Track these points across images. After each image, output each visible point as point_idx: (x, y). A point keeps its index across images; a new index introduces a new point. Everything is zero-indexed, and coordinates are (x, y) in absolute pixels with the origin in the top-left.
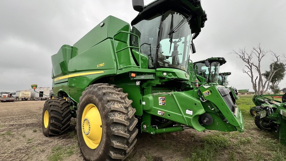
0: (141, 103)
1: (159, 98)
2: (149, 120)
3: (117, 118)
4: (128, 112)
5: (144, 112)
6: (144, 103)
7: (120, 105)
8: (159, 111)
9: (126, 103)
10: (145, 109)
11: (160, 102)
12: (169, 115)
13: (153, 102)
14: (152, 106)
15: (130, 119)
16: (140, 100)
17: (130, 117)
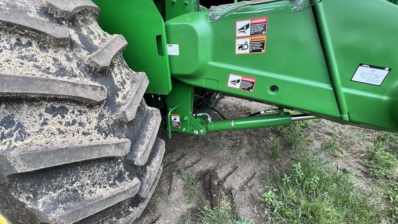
0: (161, 51)
1: (240, 24)
2: (188, 101)
3: (37, 141)
4: (114, 91)
5: (176, 80)
6: (173, 50)
7: (46, 58)
8: (233, 77)
9: (91, 48)
10: (177, 71)
11: (239, 42)
12: (274, 88)
13: (209, 44)
14: (205, 57)
15: (131, 123)
16: (159, 38)
17: (131, 115)
